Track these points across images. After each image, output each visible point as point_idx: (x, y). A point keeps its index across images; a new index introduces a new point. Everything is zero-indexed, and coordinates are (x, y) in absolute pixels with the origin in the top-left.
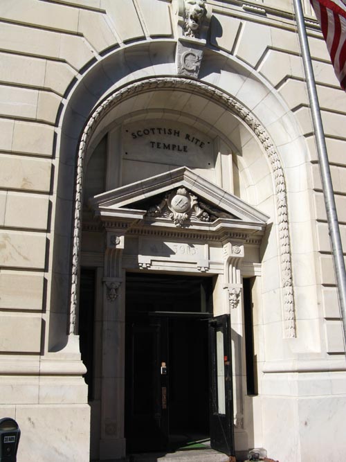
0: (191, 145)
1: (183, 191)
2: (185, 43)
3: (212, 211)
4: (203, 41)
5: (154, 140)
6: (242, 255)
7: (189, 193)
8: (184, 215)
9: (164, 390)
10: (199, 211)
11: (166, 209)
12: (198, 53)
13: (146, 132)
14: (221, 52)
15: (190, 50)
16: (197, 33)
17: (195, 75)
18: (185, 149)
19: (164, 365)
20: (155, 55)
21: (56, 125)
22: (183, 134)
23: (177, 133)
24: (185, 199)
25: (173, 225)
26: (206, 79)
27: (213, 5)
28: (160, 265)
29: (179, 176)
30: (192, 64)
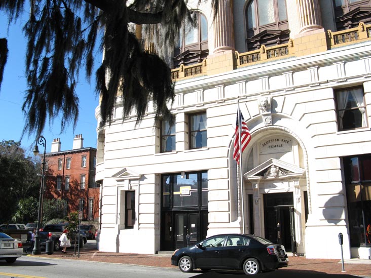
0: (284, 143)
1: (273, 166)
2: (265, 115)
3: (285, 171)
4: (270, 112)
5: (271, 145)
6: (298, 184)
7: (275, 166)
8: (276, 174)
9: (279, 232)
10: (280, 171)
11: (270, 173)
12: (270, 117)
13: (267, 143)
14: (278, 113)
15: (266, 117)
16: (267, 110)
17: (271, 124)
18: (282, 146)
19: (278, 224)
20: (257, 121)
21: (228, 157)
22: (281, 140)
23: (278, 140)
24: (275, 169)
25: (273, 178)
26: (275, 124)
27: (272, 95)
28: (272, 191)
29: (271, 162)
30: (269, 121)
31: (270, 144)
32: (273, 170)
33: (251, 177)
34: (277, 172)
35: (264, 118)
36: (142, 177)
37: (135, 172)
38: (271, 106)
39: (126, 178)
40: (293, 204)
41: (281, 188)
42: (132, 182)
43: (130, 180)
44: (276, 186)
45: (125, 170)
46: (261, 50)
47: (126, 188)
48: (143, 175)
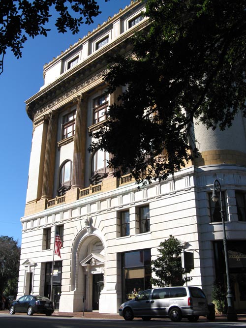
3: (98, 261)
4: (90, 226)
7: (94, 258)
11: (92, 262)
14: (93, 227)
16: (88, 225)
17: (91, 233)
20: (85, 231)
25: (94, 265)
26: (93, 233)
27: (92, 215)
28: (95, 273)
29: (92, 255)
30: (90, 231)
31: (97, 244)
32: (93, 260)
33: (84, 264)
34: (96, 262)
35: (87, 229)
36: (36, 265)
37: (32, 262)
38: (89, 222)
39: (29, 265)
40: (103, 280)
41: (98, 271)
42: (31, 267)
43: (30, 266)
44: (96, 270)
45: (28, 260)
46: (89, 188)
47: (29, 271)
48: (36, 263)
